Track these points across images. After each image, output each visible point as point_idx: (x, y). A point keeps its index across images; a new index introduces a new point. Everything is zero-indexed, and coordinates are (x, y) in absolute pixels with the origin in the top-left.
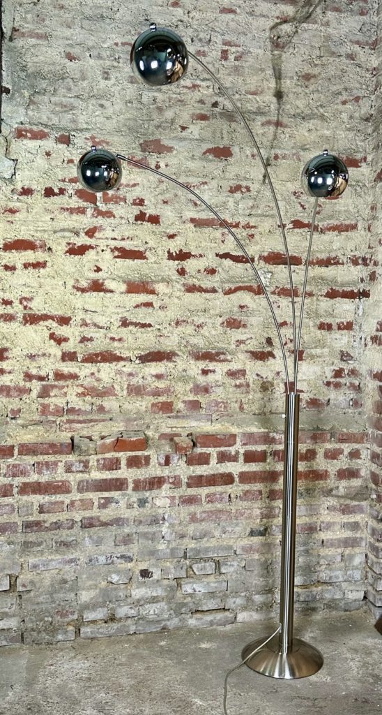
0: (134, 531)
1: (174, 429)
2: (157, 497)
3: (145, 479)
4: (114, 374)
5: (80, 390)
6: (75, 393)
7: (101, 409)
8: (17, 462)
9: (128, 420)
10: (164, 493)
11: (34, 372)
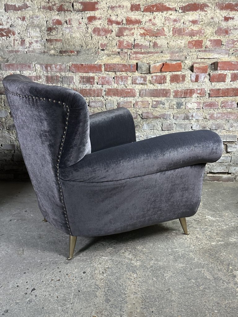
0: (174, 122)
1: (203, 60)
2: (189, 102)
3: (182, 90)
4: (164, 20)
5: (142, 31)
6: (139, 34)
7: (155, 45)
8: (105, 75)
9: (172, 53)
10: (193, 100)
11: (114, 18)
